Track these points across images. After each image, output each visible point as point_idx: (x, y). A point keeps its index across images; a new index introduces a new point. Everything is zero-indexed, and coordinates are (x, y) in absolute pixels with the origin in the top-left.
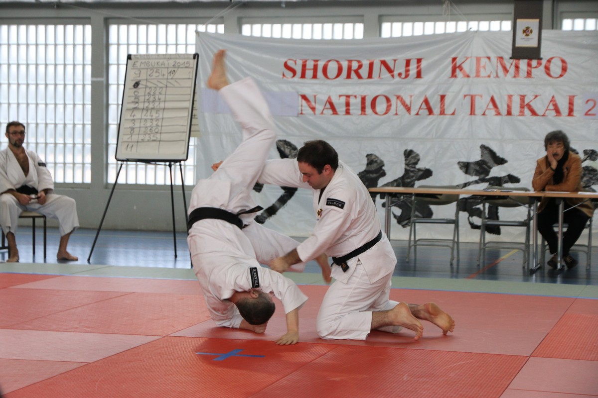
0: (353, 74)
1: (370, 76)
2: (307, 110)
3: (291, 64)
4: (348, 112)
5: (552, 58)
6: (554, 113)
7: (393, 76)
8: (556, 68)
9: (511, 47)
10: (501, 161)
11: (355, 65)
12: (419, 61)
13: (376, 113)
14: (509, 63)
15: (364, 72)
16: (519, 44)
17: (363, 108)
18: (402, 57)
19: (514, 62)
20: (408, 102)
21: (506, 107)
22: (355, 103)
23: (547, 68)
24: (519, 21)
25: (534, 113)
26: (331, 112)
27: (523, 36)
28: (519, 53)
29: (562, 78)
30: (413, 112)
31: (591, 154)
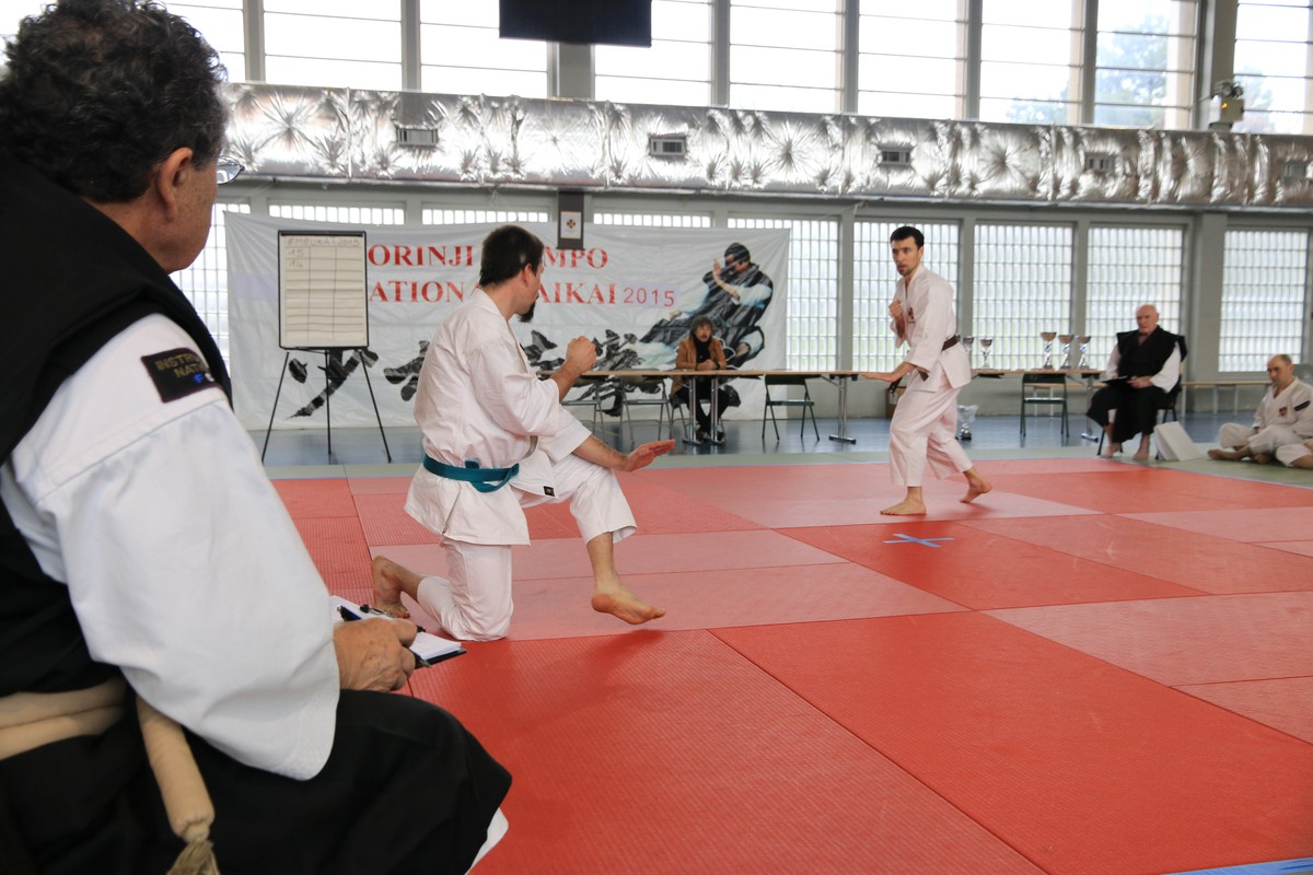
0: (402, 260)
1: (420, 262)
4: (398, 299)
6: (597, 300)
7: (444, 263)
8: (597, 259)
9: (556, 237)
10: (551, 346)
11: (403, 252)
12: (469, 248)
13: (427, 300)
14: (554, 253)
15: (413, 257)
16: (565, 235)
17: (414, 295)
19: (560, 252)
20: (459, 289)
21: (554, 295)
22: (406, 290)
23: (590, 258)
24: (563, 214)
25: (580, 300)
26: (380, 298)
27: (568, 227)
28: (564, 244)
31: (631, 338)
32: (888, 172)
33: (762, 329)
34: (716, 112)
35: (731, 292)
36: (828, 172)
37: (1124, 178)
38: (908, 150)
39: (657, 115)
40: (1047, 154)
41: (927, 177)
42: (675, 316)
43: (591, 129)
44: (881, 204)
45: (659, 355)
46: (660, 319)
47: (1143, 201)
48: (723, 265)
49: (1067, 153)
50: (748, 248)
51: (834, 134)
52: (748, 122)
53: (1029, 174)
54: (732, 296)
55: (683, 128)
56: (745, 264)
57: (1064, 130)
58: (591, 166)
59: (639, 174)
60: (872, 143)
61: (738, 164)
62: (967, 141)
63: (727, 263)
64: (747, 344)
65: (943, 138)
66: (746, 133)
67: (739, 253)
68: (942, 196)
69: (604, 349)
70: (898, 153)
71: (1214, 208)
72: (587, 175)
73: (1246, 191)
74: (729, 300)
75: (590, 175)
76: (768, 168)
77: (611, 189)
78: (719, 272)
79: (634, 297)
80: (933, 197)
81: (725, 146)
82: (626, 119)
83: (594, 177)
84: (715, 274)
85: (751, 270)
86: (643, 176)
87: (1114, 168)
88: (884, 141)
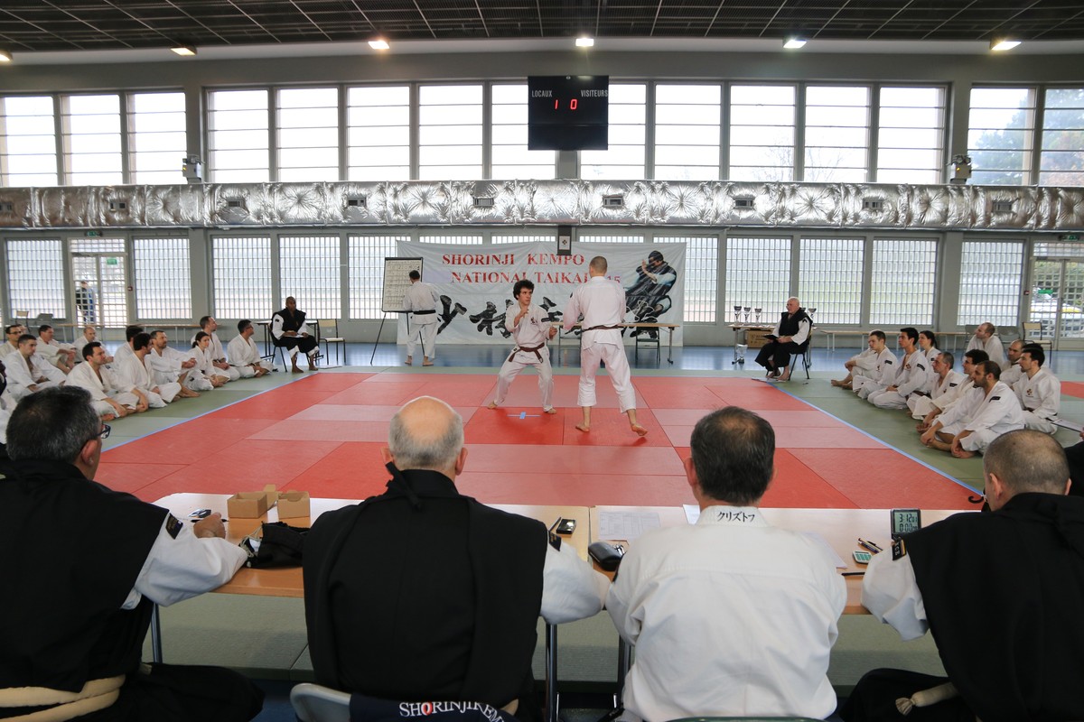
0: (479, 262)
1: (488, 263)
2: (456, 280)
3: (446, 257)
5: (576, 255)
7: (499, 263)
9: (556, 249)
10: (553, 305)
12: (512, 256)
13: (491, 281)
14: (556, 257)
16: (561, 248)
18: (503, 254)
19: (558, 257)
20: (507, 276)
21: (555, 279)
22: (481, 277)
23: (574, 260)
24: (561, 237)
25: (569, 281)
27: (563, 244)
28: (561, 253)
29: (581, 265)
30: (510, 281)
32: (740, 211)
33: (670, 297)
35: (652, 277)
36: (705, 212)
37: (889, 212)
38: (752, 199)
39: (607, 185)
40: (839, 199)
41: (763, 214)
43: (572, 194)
44: (739, 228)
47: (902, 226)
48: (648, 263)
49: (851, 198)
50: (662, 253)
51: (707, 191)
52: (659, 187)
53: (828, 211)
54: (652, 279)
55: (620, 191)
56: (660, 262)
57: (849, 186)
58: (571, 213)
59: (597, 216)
60: (730, 196)
61: (652, 209)
62: (788, 193)
63: (650, 262)
64: (661, 305)
65: (773, 192)
66: (656, 193)
67: (657, 255)
68: (773, 224)
70: (745, 201)
71: (952, 229)
72: (569, 217)
73: (971, 219)
74: (651, 281)
75: (572, 217)
76: (670, 210)
77: (583, 224)
78: (645, 266)
80: (767, 224)
81: (645, 199)
82: (591, 188)
84: (643, 268)
85: (663, 265)
86: (600, 217)
87: (882, 206)
88: (737, 194)
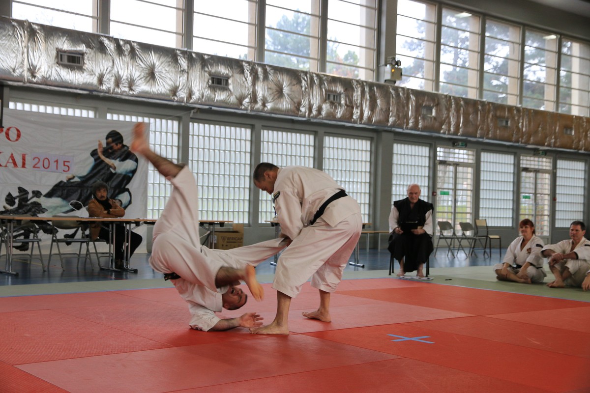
5: (10, 128)
6: (12, 165)
8: (13, 134)
23: (7, 135)
29: (17, 142)
31: (37, 194)
32: (215, 91)
33: (130, 190)
34: (105, 39)
35: (110, 164)
36: (178, 87)
37: (346, 107)
38: (227, 79)
39: (63, 36)
40: (306, 88)
41: (238, 96)
42: (70, 179)
43: (14, 39)
44: (209, 111)
45: (58, 207)
46: (59, 181)
47: (355, 122)
48: (104, 145)
49: (316, 90)
50: (122, 135)
51: (182, 62)
52: (127, 48)
53: (295, 100)
54: (110, 167)
55: (82, 48)
56: (119, 146)
57: (314, 75)
58: (13, 67)
59: (50, 76)
60: (206, 71)
61: (119, 76)
62: (261, 76)
63: (108, 144)
64: (120, 201)
65: (247, 73)
66: (125, 56)
67: (115, 137)
68: (246, 109)
69: (17, 201)
70: (221, 79)
71: (389, 129)
72: (10, 73)
73: (405, 120)
74: (108, 169)
75: (13, 73)
76: (140, 81)
77: (28, 85)
78: (102, 149)
79: (40, 165)
80: (241, 109)
81: (111, 64)
82: (40, 36)
83: (15, 75)
84: (99, 151)
85: (123, 150)
86: (52, 78)
87: (340, 100)
88: (213, 71)
